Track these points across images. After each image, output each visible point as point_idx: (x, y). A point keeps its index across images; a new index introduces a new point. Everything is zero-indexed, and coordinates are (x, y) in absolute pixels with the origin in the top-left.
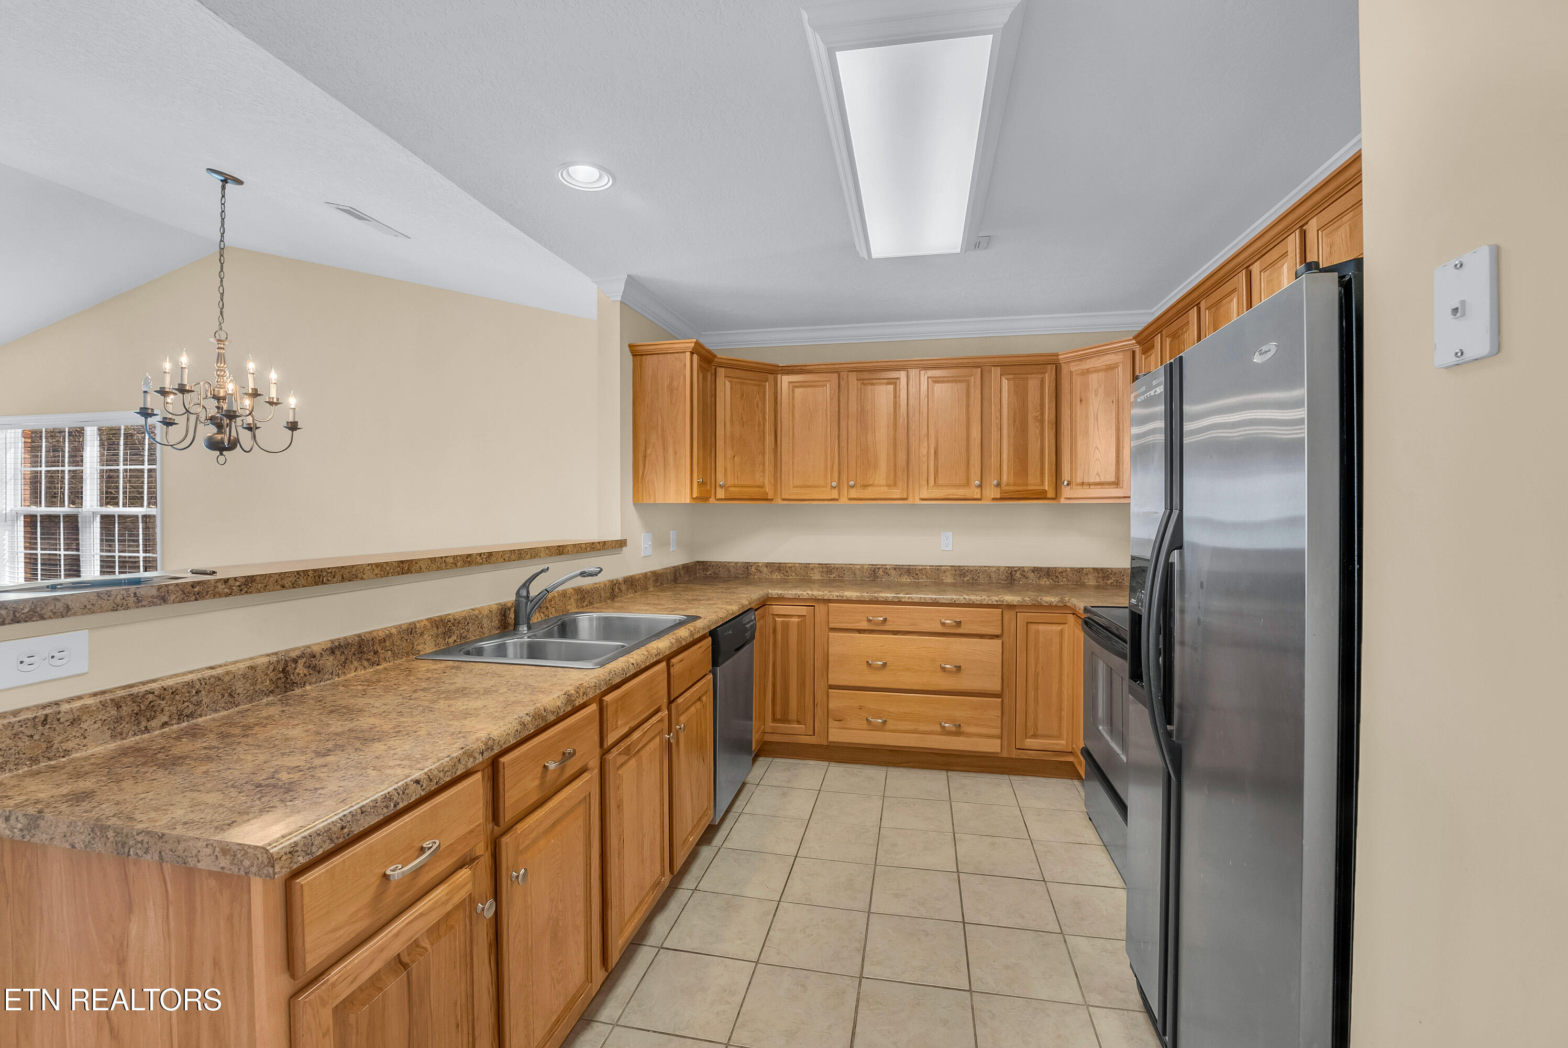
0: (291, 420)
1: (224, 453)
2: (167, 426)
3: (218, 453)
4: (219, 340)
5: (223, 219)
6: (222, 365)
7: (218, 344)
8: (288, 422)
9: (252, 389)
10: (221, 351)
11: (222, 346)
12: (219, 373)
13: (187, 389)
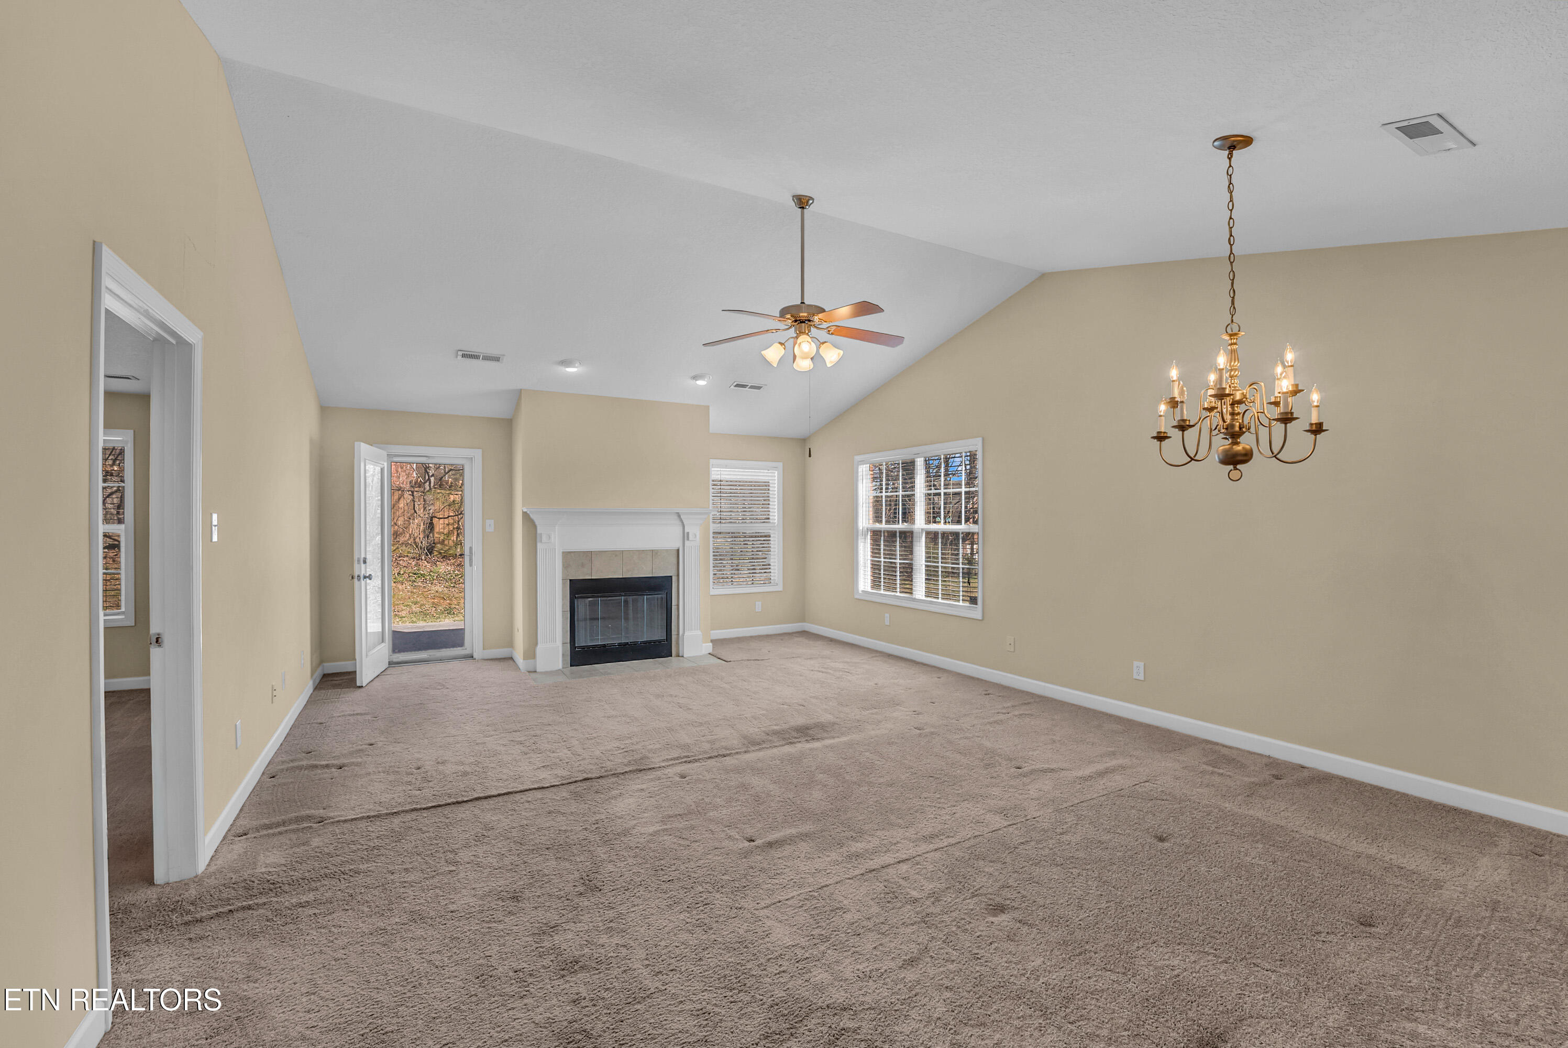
0: (1314, 420)
1: (1238, 467)
2: (1161, 441)
3: (1231, 467)
4: (1231, 335)
5: (1231, 193)
6: (1236, 363)
7: (1231, 339)
8: (1311, 424)
9: (1292, 385)
10: (1235, 347)
11: (1235, 341)
12: (1232, 373)
13: (1227, 392)
